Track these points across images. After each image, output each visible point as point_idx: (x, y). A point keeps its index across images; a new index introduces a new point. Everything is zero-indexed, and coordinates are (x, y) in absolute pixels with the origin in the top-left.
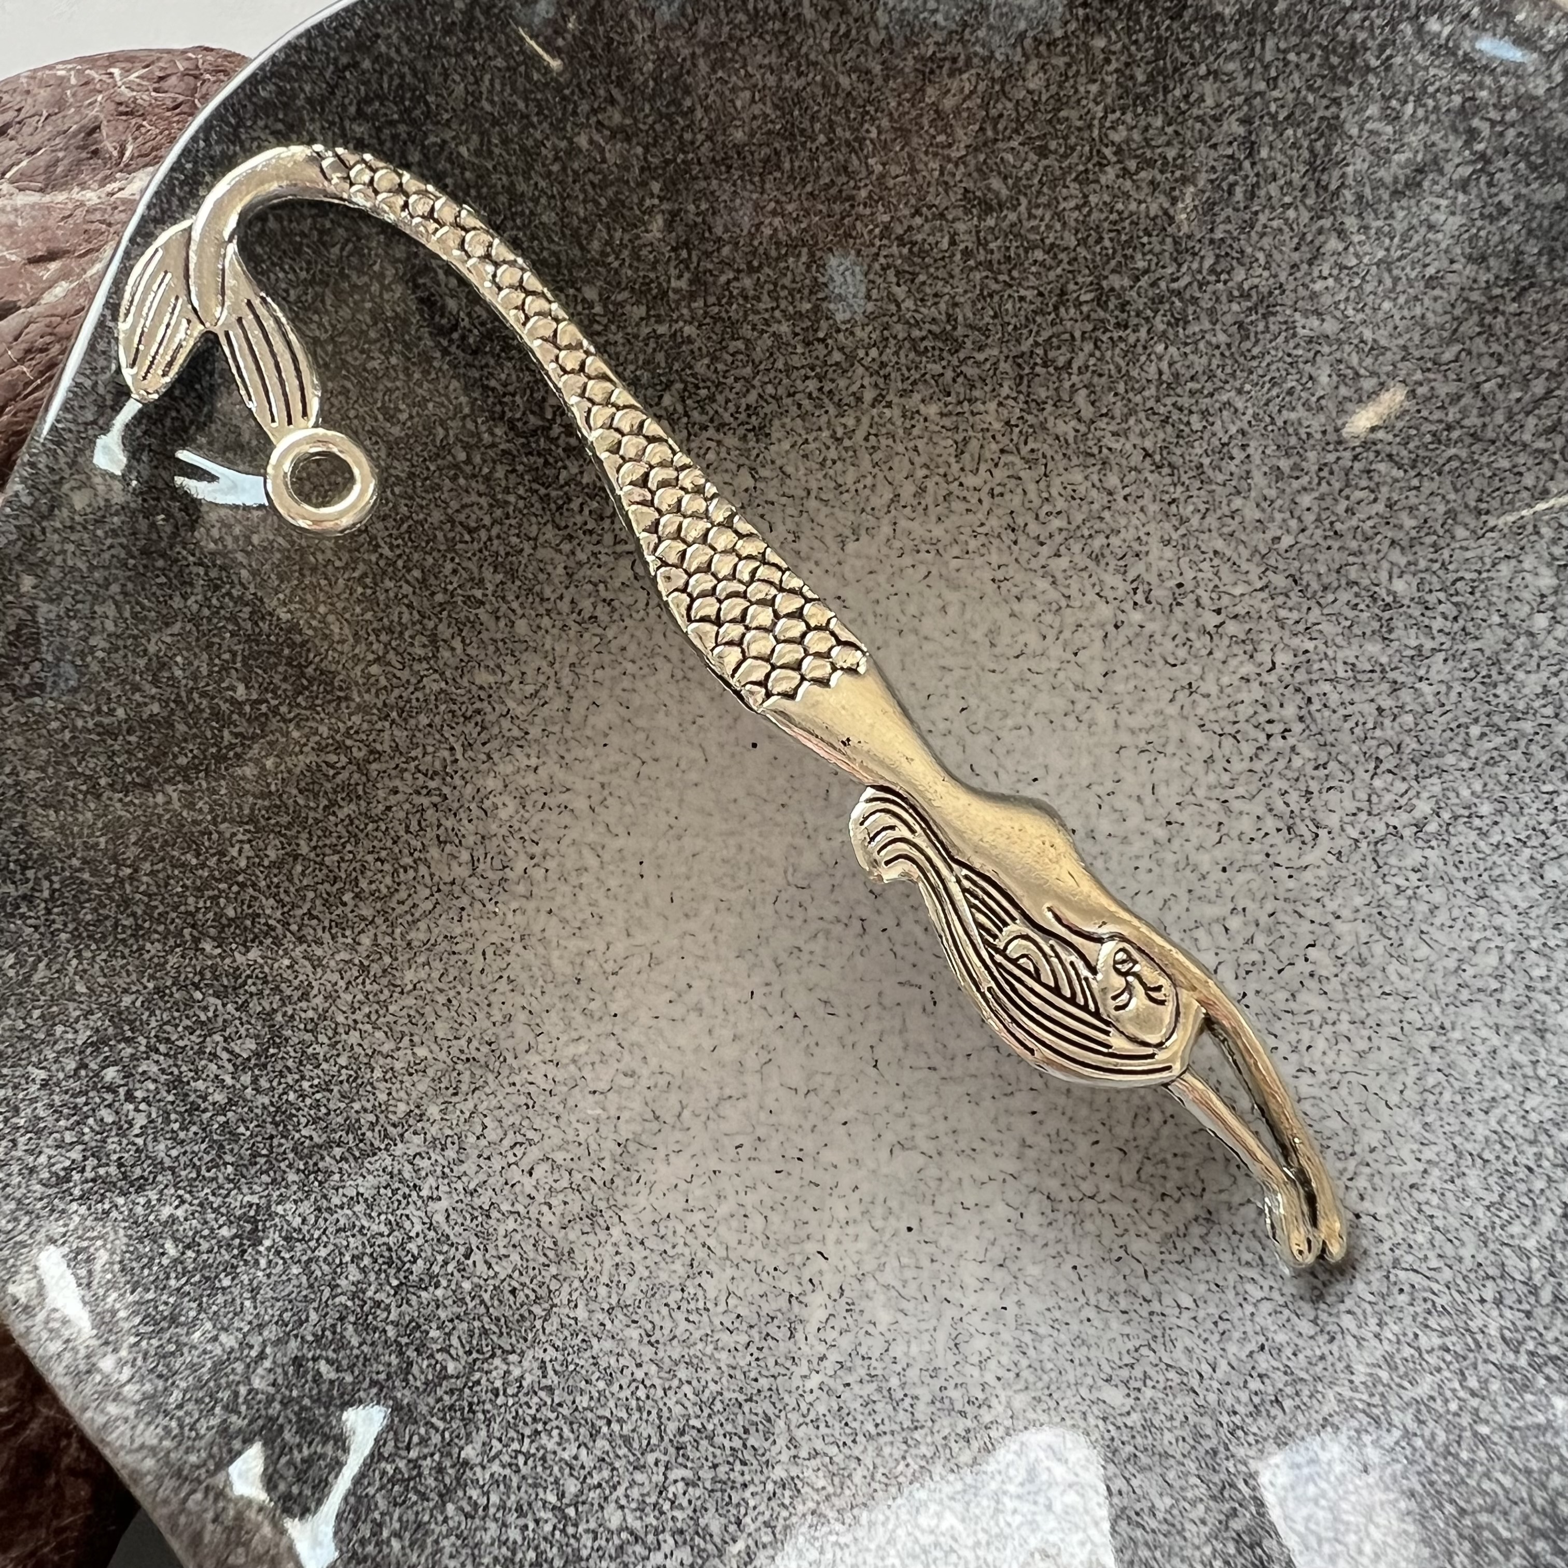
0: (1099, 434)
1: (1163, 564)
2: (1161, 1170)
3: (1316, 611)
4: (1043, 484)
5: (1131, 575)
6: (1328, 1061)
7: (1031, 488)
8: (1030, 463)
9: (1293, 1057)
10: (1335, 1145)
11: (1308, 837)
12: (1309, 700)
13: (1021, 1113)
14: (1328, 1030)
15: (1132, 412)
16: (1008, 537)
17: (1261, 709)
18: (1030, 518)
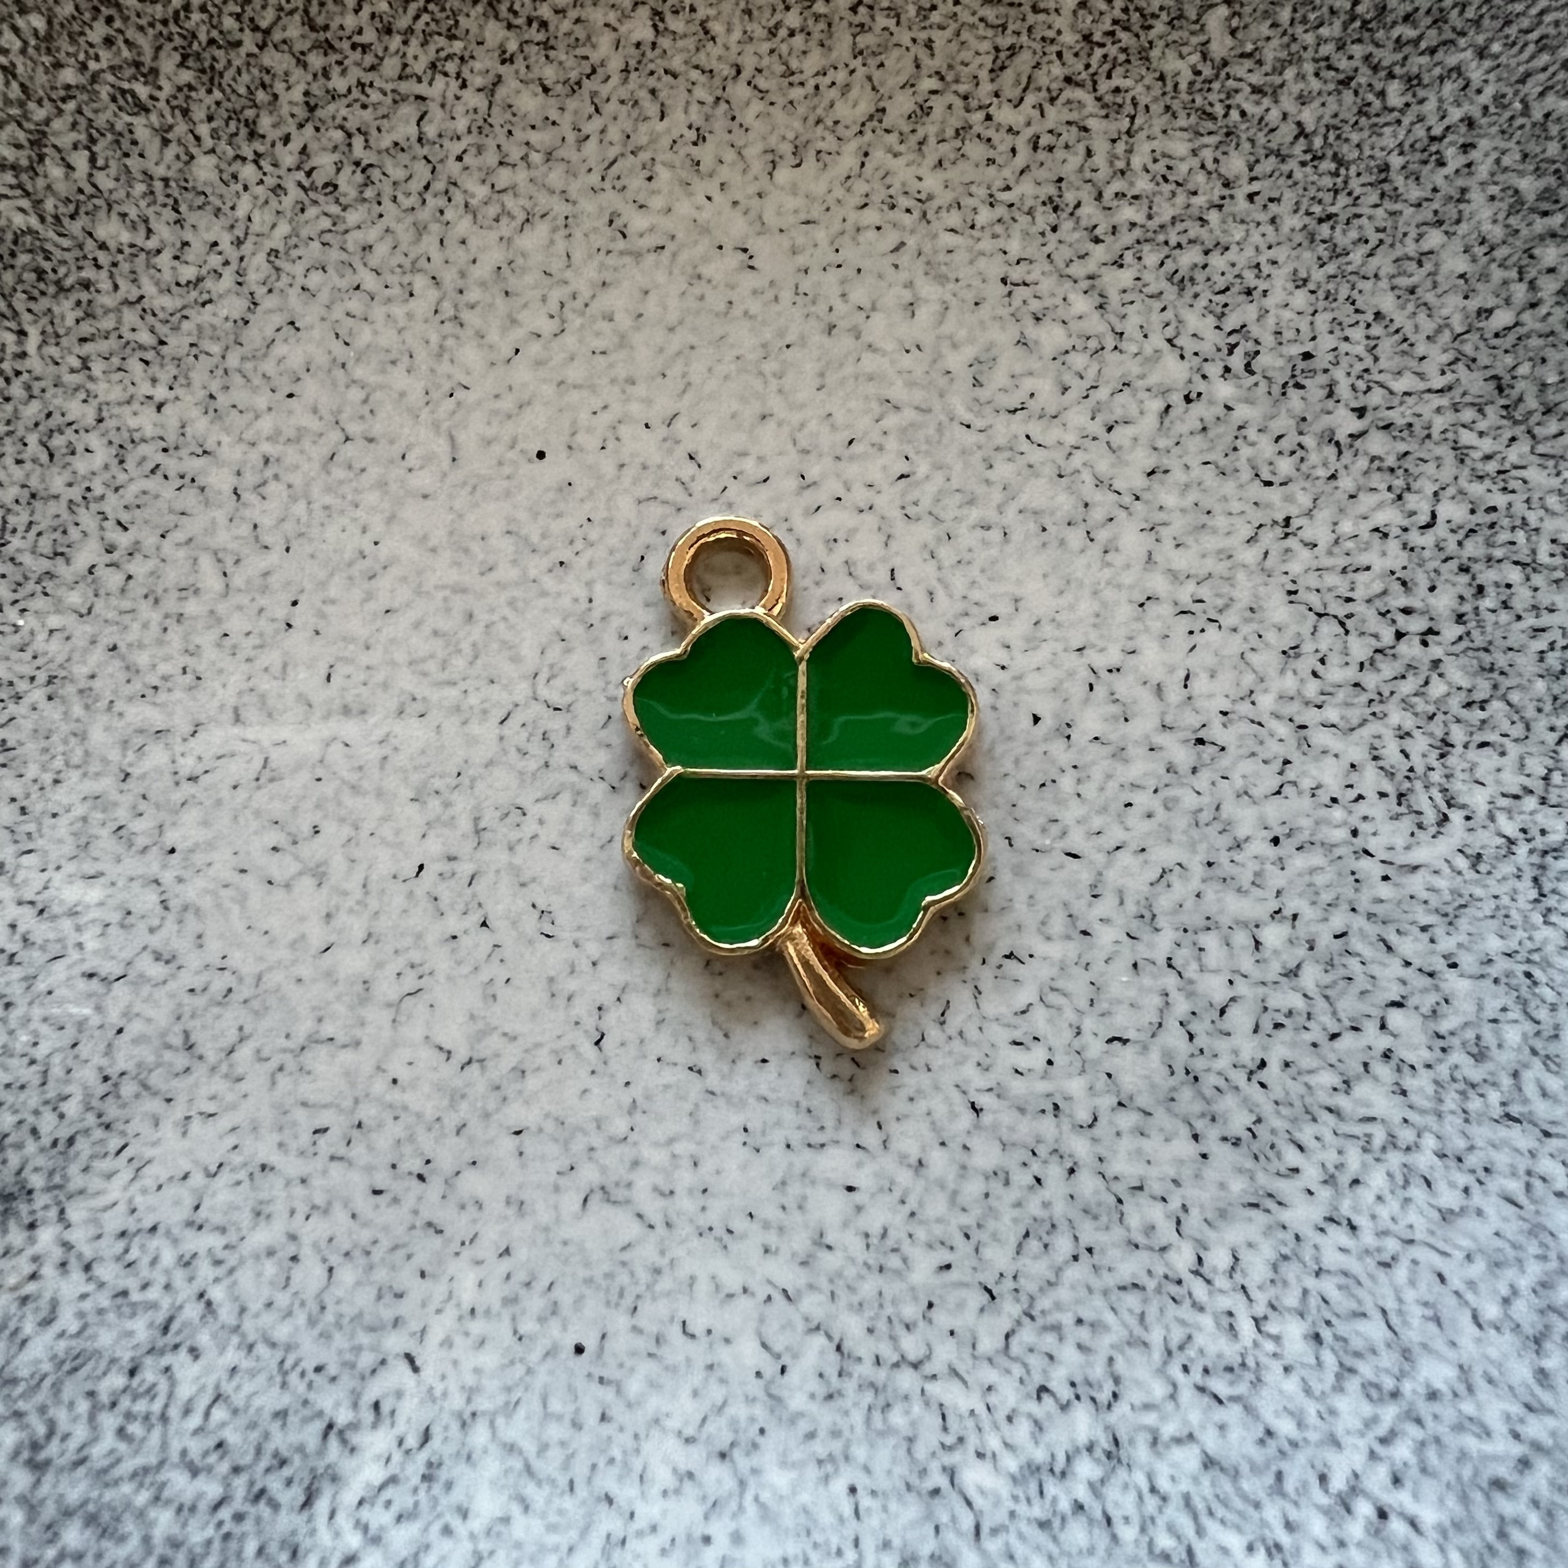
0: (1231, 83)
1: (1287, 314)
2: (1049, 1340)
3: (1523, 446)
4: (1121, 147)
5: (1231, 322)
6: (1384, 1213)
7: (1101, 147)
8: (1109, 109)
9: (1324, 1193)
10: (1366, 1369)
11: (1430, 817)
12: (1481, 590)
13: (830, 1184)
14: (1395, 1159)
15: (1293, 60)
16: (1044, 218)
17: (1396, 587)
18: (1086, 193)
